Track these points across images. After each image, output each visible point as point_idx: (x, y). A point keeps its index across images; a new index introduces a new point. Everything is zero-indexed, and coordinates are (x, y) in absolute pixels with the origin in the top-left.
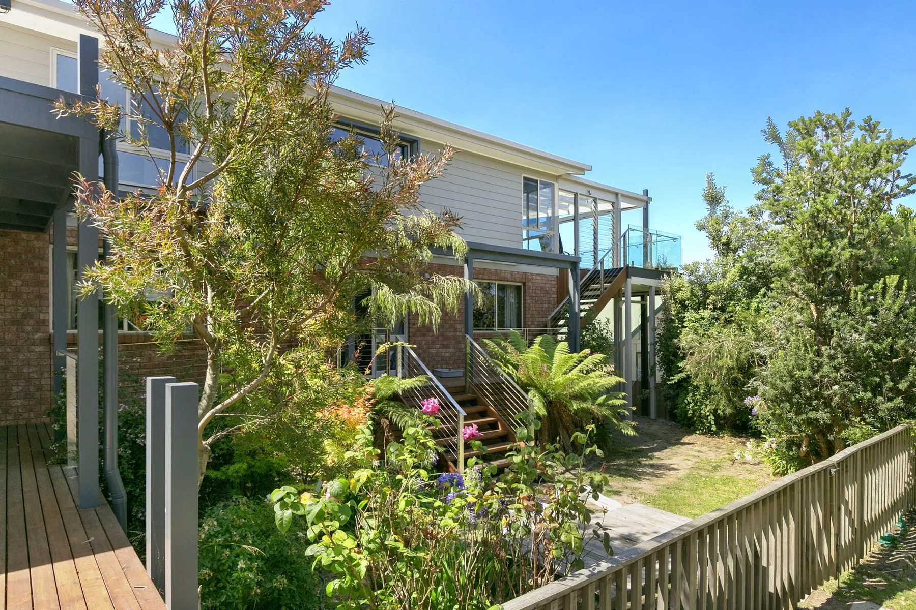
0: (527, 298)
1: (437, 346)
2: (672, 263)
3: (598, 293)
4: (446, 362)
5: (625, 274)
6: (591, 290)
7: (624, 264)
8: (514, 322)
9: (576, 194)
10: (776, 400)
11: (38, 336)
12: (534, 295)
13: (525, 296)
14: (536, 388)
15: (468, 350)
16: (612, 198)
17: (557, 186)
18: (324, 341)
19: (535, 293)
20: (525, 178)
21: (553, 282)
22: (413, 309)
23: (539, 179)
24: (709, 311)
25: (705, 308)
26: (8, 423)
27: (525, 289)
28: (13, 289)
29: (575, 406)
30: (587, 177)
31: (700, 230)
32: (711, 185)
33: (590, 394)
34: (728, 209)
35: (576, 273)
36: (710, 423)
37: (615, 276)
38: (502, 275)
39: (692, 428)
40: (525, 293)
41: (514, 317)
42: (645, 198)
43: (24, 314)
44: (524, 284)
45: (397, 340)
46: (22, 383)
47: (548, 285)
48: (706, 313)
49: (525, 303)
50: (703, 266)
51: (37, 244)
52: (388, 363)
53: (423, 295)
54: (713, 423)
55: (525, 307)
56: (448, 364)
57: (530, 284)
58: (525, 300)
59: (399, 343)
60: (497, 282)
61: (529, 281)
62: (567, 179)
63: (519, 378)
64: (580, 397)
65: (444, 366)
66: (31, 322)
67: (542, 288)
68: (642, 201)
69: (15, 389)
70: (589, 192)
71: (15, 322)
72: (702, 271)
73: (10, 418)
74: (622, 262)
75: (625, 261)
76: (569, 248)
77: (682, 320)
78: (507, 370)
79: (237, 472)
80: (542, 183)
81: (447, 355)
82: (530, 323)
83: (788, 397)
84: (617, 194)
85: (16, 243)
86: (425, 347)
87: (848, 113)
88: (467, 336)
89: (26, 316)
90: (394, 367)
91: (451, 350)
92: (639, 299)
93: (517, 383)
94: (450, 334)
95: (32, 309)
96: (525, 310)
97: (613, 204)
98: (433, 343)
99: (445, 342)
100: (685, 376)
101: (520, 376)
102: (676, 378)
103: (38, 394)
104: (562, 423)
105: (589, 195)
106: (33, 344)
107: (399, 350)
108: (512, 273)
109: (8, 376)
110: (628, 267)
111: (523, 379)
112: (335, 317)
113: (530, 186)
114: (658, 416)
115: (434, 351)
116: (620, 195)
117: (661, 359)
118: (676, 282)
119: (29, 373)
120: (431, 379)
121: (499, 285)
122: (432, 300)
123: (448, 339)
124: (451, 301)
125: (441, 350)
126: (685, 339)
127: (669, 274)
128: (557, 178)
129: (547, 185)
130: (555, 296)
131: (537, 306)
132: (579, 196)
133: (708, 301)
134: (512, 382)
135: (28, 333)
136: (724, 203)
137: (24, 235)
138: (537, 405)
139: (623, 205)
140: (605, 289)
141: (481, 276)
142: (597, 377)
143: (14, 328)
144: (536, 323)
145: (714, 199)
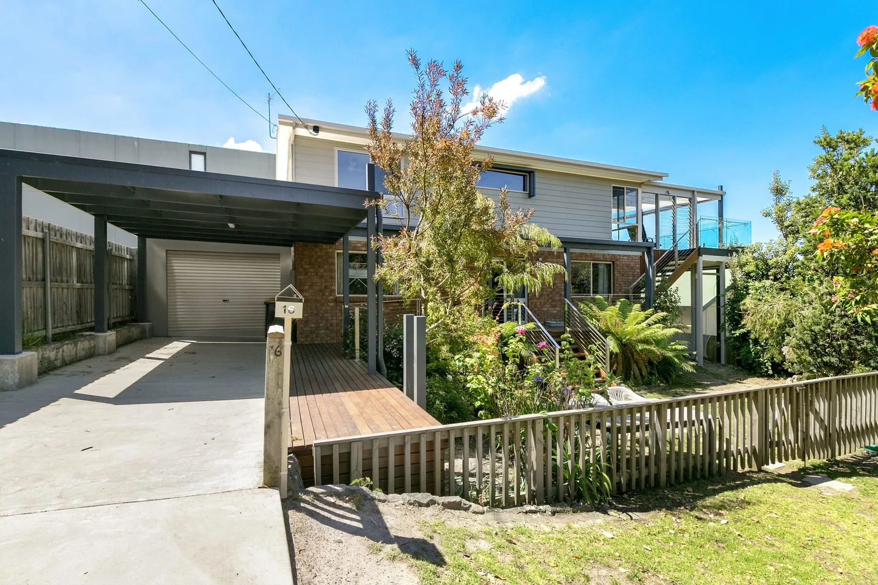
0: (616, 273)
1: (548, 306)
2: (742, 243)
3: (674, 268)
4: (554, 317)
5: (697, 253)
6: (671, 266)
7: (697, 246)
8: (606, 290)
9: (657, 195)
10: (799, 347)
11: (331, 298)
12: (621, 270)
13: (614, 271)
14: (613, 335)
15: (566, 309)
16: (690, 195)
17: (640, 190)
18: (473, 302)
19: (622, 269)
20: (613, 187)
21: (637, 261)
22: (525, 283)
23: (625, 187)
24: (770, 281)
25: (768, 279)
26: (318, 342)
27: (614, 266)
28: (320, 274)
29: (640, 347)
30: (665, 182)
31: (766, 216)
32: (777, 181)
33: (654, 340)
34: (791, 199)
35: (650, 255)
36: (767, 368)
37: (688, 255)
38: (596, 256)
39: (752, 372)
40: (614, 269)
41: (606, 286)
42: (720, 193)
43: (325, 286)
44: (613, 262)
45: (518, 301)
46: (324, 322)
47: (634, 263)
48: (768, 283)
49: (614, 276)
50: (765, 246)
51: (330, 250)
52: (511, 316)
53: (531, 275)
54: (770, 368)
55: (614, 279)
56: (555, 318)
57: (618, 262)
58: (614, 274)
59: (519, 304)
60: (592, 262)
61: (617, 260)
62: (649, 184)
63: (600, 328)
64: (646, 341)
65: (553, 319)
66: (328, 291)
67: (628, 266)
68: (719, 195)
69: (321, 325)
70: (668, 192)
71: (321, 291)
72: (764, 250)
73: (319, 339)
74: (695, 245)
75: (697, 243)
76: (651, 234)
77: (747, 288)
78: (591, 322)
79: (431, 367)
80: (627, 189)
81: (555, 312)
82: (618, 290)
83: (808, 346)
84: (693, 192)
85: (321, 250)
86: (539, 306)
87: (861, 132)
88: (566, 300)
89: (326, 287)
90: (517, 320)
91: (558, 309)
92: (715, 271)
93: (599, 331)
94: (557, 298)
95: (328, 284)
96: (614, 282)
97: (690, 199)
98: (545, 303)
99: (553, 303)
100: (746, 331)
101: (602, 326)
102: (737, 333)
103: (331, 328)
104: (633, 359)
105: (668, 194)
106: (329, 302)
107: (520, 307)
108: (604, 255)
109: (318, 318)
110: (699, 248)
111: (604, 328)
112: (479, 290)
113: (618, 192)
114: (728, 362)
115: (545, 309)
116: (696, 192)
117: (729, 318)
118: (744, 258)
119: (327, 317)
120: (539, 327)
121: (593, 264)
122: (537, 278)
123: (555, 301)
124: (549, 278)
125: (550, 309)
126: (748, 302)
127: (737, 252)
128: (640, 184)
129: (632, 190)
130: (639, 271)
131: (624, 278)
132: (659, 196)
133: (769, 273)
134: (595, 330)
135: (326, 296)
136: (788, 194)
137: (325, 246)
138: (612, 345)
139: (699, 199)
140: (679, 265)
141: (579, 258)
142: (657, 328)
143: (321, 294)
144: (623, 290)
145: (779, 191)
